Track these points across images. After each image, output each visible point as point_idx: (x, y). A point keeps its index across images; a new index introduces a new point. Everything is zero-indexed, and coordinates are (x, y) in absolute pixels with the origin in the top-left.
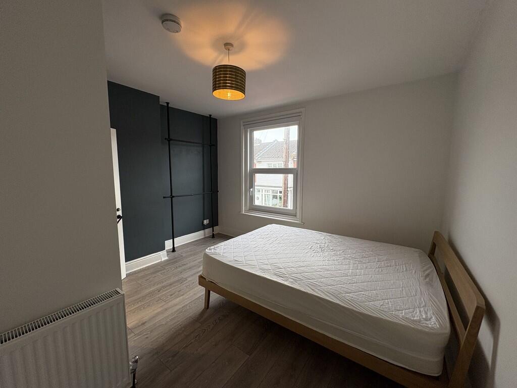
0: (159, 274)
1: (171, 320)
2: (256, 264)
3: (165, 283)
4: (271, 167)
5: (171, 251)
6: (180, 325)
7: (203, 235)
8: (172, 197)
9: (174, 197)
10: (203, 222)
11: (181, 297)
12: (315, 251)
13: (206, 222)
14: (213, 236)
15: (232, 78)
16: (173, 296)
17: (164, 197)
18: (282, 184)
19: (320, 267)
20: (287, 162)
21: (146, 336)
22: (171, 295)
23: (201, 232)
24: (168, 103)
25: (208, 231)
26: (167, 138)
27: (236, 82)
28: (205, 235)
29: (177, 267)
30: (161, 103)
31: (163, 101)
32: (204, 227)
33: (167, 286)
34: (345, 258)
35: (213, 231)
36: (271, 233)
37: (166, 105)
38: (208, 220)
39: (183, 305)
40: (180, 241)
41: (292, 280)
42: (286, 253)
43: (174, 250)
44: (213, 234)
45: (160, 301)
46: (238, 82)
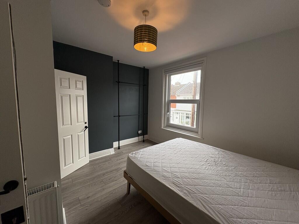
0: (107, 163)
1: (104, 198)
2: (161, 170)
3: (109, 170)
4: (185, 99)
5: (118, 148)
6: (108, 204)
7: (138, 140)
8: (119, 116)
9: (120, 116)
10: (138, 132)
11: (115, 182)
12: (209, 164)
13: (140, 132)
14: (144, 141)
15: (146, 34)
16: (111, 180)
17: (114, 116)
18: (191, 110)
19: (213, 181)
20: (194, 96)
21: (86, 208)
22: (109, 179)
23: (137, 138)
24: (118, 61)
25: (141, 137)
26: (117, 81)
27: (149, 36)
28: (139, 140)
29: (118, 160)
30: (113, 61)
31: (115, 59)
32: (138, 135)
33: (109, 172)
34: (236, 175)
35: (144, 138)
36: (178, 145)
37: (117, 62)
38: (141, 131)
39: (114, 188)
40: (123, 143)
41: (186, 192)
42: (185, 163)
43: (119, 148)
44: (144, 140)
45: (102, 183)
46: (150, 37)
